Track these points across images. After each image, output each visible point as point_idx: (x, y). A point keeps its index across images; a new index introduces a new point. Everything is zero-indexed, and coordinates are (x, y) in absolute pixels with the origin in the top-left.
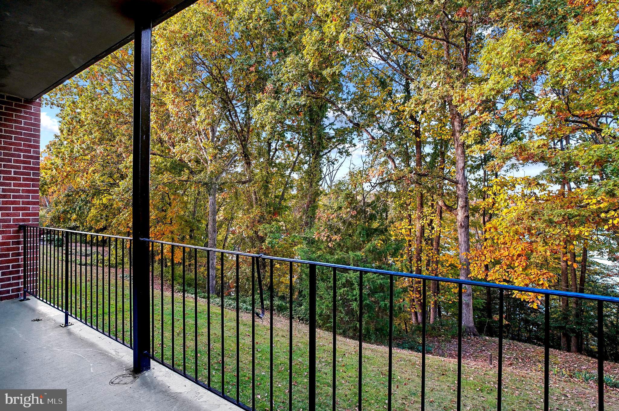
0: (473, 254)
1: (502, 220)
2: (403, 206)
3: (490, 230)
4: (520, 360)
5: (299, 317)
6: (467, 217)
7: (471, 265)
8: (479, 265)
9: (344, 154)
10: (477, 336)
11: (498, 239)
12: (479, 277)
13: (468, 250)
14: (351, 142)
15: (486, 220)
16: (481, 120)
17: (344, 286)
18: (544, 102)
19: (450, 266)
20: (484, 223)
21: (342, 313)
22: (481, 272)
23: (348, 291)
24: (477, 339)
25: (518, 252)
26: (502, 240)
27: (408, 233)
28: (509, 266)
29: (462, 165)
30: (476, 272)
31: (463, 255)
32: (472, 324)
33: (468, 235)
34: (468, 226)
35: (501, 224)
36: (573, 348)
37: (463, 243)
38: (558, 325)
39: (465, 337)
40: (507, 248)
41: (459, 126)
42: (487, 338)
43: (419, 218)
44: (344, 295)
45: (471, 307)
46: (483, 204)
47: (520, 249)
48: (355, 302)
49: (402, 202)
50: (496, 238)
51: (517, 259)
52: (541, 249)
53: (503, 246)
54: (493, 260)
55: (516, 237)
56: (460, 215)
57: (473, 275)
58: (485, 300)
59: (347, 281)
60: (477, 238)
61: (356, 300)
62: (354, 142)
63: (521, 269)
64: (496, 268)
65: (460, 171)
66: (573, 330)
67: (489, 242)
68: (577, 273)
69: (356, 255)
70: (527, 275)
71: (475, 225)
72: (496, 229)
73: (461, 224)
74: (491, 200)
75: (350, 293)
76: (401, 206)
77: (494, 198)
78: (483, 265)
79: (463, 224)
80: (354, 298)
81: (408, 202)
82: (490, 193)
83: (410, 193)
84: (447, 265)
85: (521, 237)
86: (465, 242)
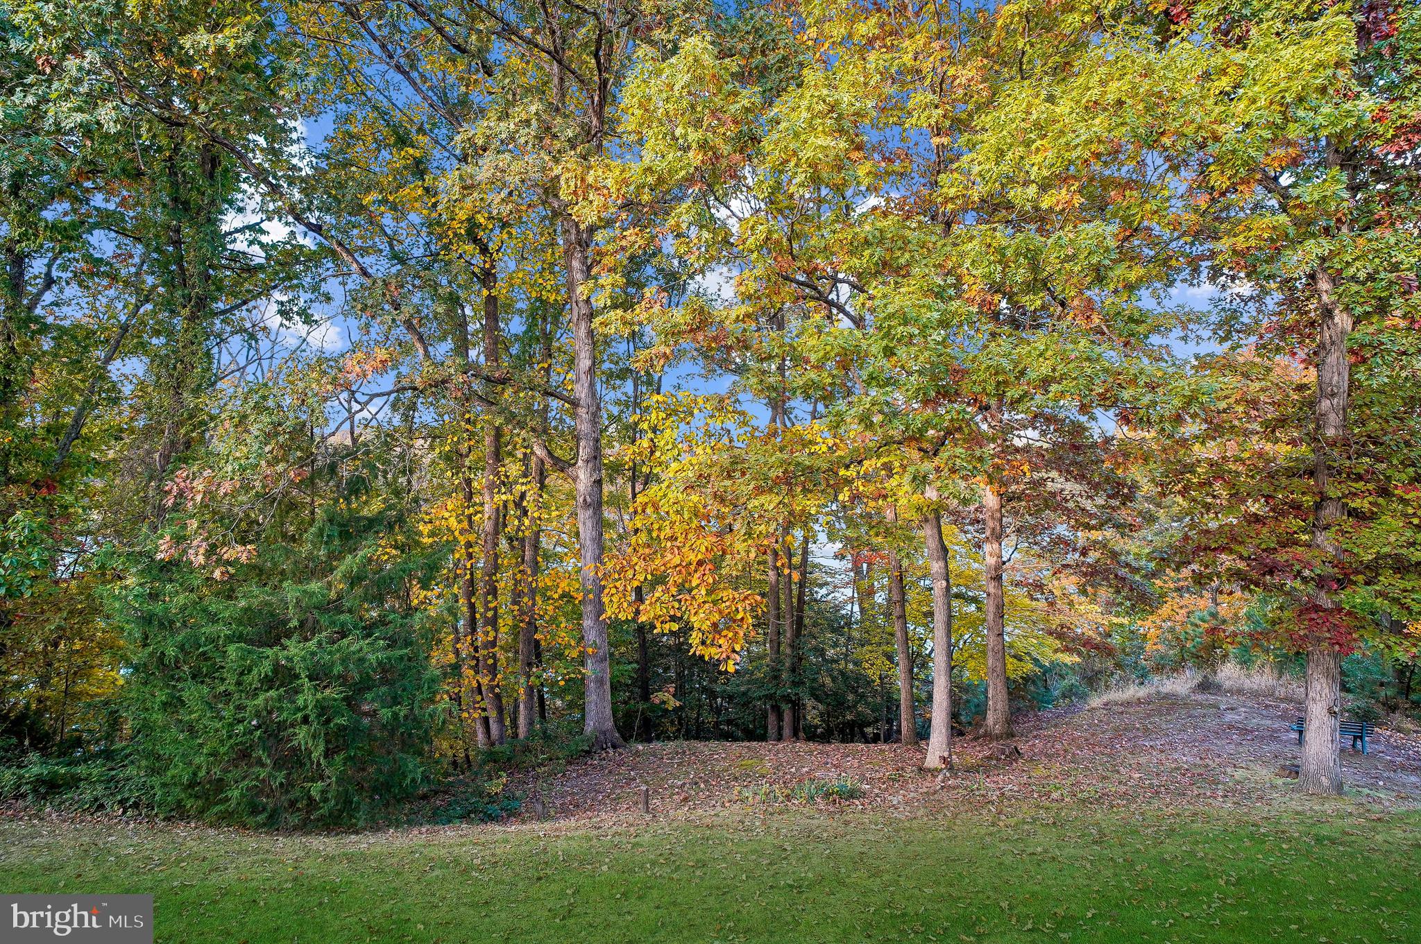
0: (610, 566)
1: (668, 487)
2: (453, 459)
3: (644, 511)
4: (702, 786)
5: (121, 802)
6: (599, 482)
7: (606, 591)
8: (621, 588)
9: (297, 318)
10: (620, 747)
11: (659, 529)
12: (622, 616)
13: (598, 559)
14: (315, 288)
15: (637, 490)
16: (624, 243)
17: (268, 683)
18: (753, 227)
19: (562, 597)
20: (634, 496)
21: (263, 765)
22: (625, 605)
23: (280, 699)
24: (620, 754)
25: (700, 557)
26: (667, 532)
27: (465, 525)
28: (682, 588)
29: (588, 363)
30: (615, 606)
31: (589, 570)
32: (610, 724)
33: (601, 524)
34: (600, 504)
35: (665, 496)
36: (787, 731)
37: (588, 542)
38: (764, 693)
39: (596, 756)
40: (678, 548)
41: (582, 271)
42: (640, 748)
43: (491, 486)
44: (270, 713)
45: (608, 686)
46: (630, 452)
47: (703, 549)
48: (305, 727)
49: (447, 448)
50: (656, 526)
51: (696, 571)
52: (740, 546)
53: (669, 544)
54: (649, 577)
55: (695, 523)
56: (584, 476)
57: (609, 613)
58: (637, 662)
59: (277, 667)
60: (621, 531)
61: (305, 720)
62: (324, 287)
63: (703, 592)
64: (657, 595)
65: (583, 377)
66: (787, 699)
67: (643, 538)
68: (794, 587)
69: (305, 591)
70: (714, 602)
71: (617, 502)
72: (656, 508)
73: (585, 500)
74: (645, 443)
75: (286, 704)
76: (447, 458)
77: (652, 440)
78: (629, 588)
79: (589, 500)
80: (299, 715)
81: (464, 448)
82: (645, 426)
83: (468, 427)
84: (556, 596)
85: (703, 523)
86: (593, 540)
